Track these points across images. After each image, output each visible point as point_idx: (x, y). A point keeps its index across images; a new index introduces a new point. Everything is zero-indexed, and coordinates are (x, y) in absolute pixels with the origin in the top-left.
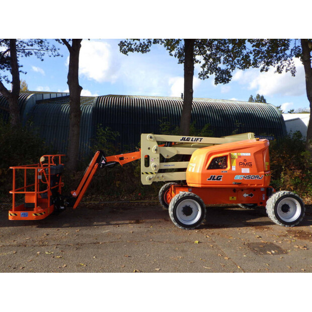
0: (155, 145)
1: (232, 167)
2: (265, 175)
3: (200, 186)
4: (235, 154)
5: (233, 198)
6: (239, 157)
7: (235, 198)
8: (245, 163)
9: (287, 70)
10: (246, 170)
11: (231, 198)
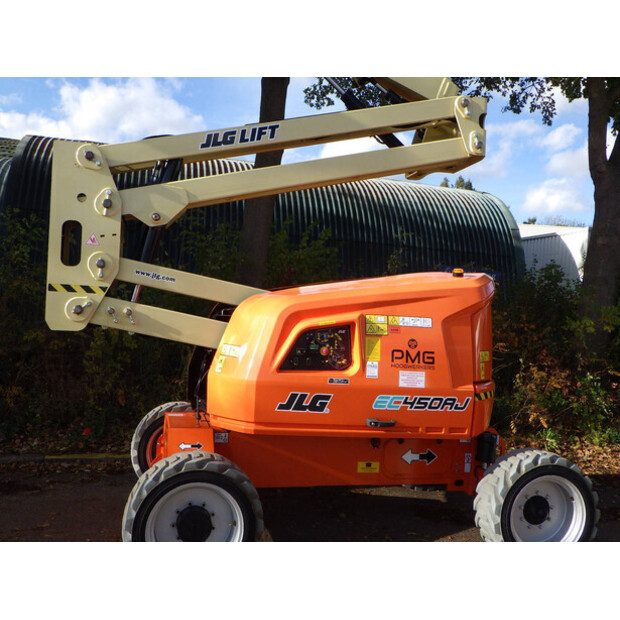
1: (367, 365)
2: (476, 395)
3: (250, 428)
4: (379, 320)
5: (369, 465)
6: (394, 329)
7: (376, 466)
8: (413, 354)
10: (414, 379)
11: (361, 467)
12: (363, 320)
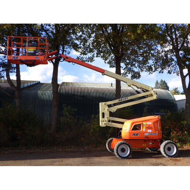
0: (107, 108)
1: (143, 129)
2: (159, 133)
3: (128, 138)
4: (144, 123)
6: (147, 124)
7: (145, 145)
8: (149, 127)
9: (174, 73)
10: (150, 131)
11: (143, 145)
12: (142, 123)
